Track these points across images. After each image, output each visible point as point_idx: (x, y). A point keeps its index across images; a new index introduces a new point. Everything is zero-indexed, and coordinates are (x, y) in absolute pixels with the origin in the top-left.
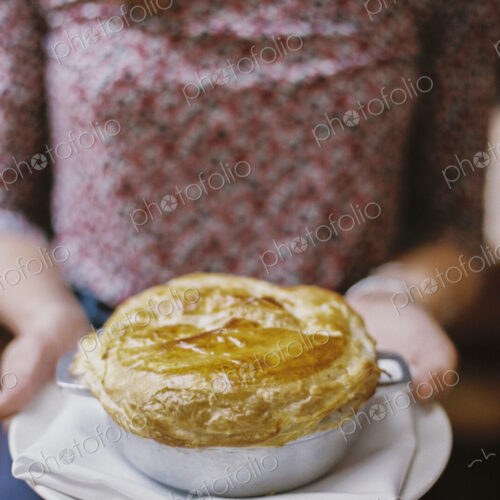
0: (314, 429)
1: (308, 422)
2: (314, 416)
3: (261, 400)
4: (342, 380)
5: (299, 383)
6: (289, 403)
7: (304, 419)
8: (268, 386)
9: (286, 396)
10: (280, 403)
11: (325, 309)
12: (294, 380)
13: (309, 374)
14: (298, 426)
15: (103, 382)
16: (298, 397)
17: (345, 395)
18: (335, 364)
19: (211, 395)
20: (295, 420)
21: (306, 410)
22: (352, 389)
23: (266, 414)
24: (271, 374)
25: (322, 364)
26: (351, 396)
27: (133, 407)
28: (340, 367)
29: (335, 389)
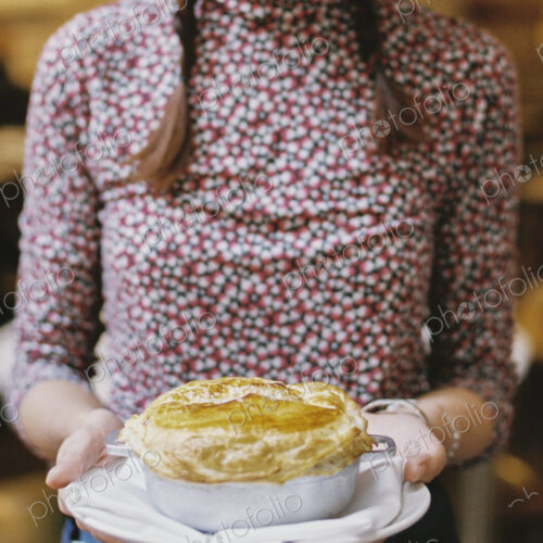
0: (308, 473)
1: (304, 464)
2: (309, 460)
3: (266, 444)
4: (333, 437)
5: (297, 435)
6: (288, 449)
7: (300, 462)
8: (272, 435)
9: (287, 443)
10: (281, 449)
11: (326, 393)
12: (293, 432)
13: (305, 430)
14: (296, 467)
15: (143, 440)
16: (296, 445)
17: (335, 449)
18: (328, 426)
19: (227, 440)
20: (293, 462)
21: (303, 455)
22: (342, 444)
23: (270, 456)
24: (275, 426)
25: (316, 424)
26: (340, 450)
27: (166, 453)
28: (332, 429)
29: (327, 443)
